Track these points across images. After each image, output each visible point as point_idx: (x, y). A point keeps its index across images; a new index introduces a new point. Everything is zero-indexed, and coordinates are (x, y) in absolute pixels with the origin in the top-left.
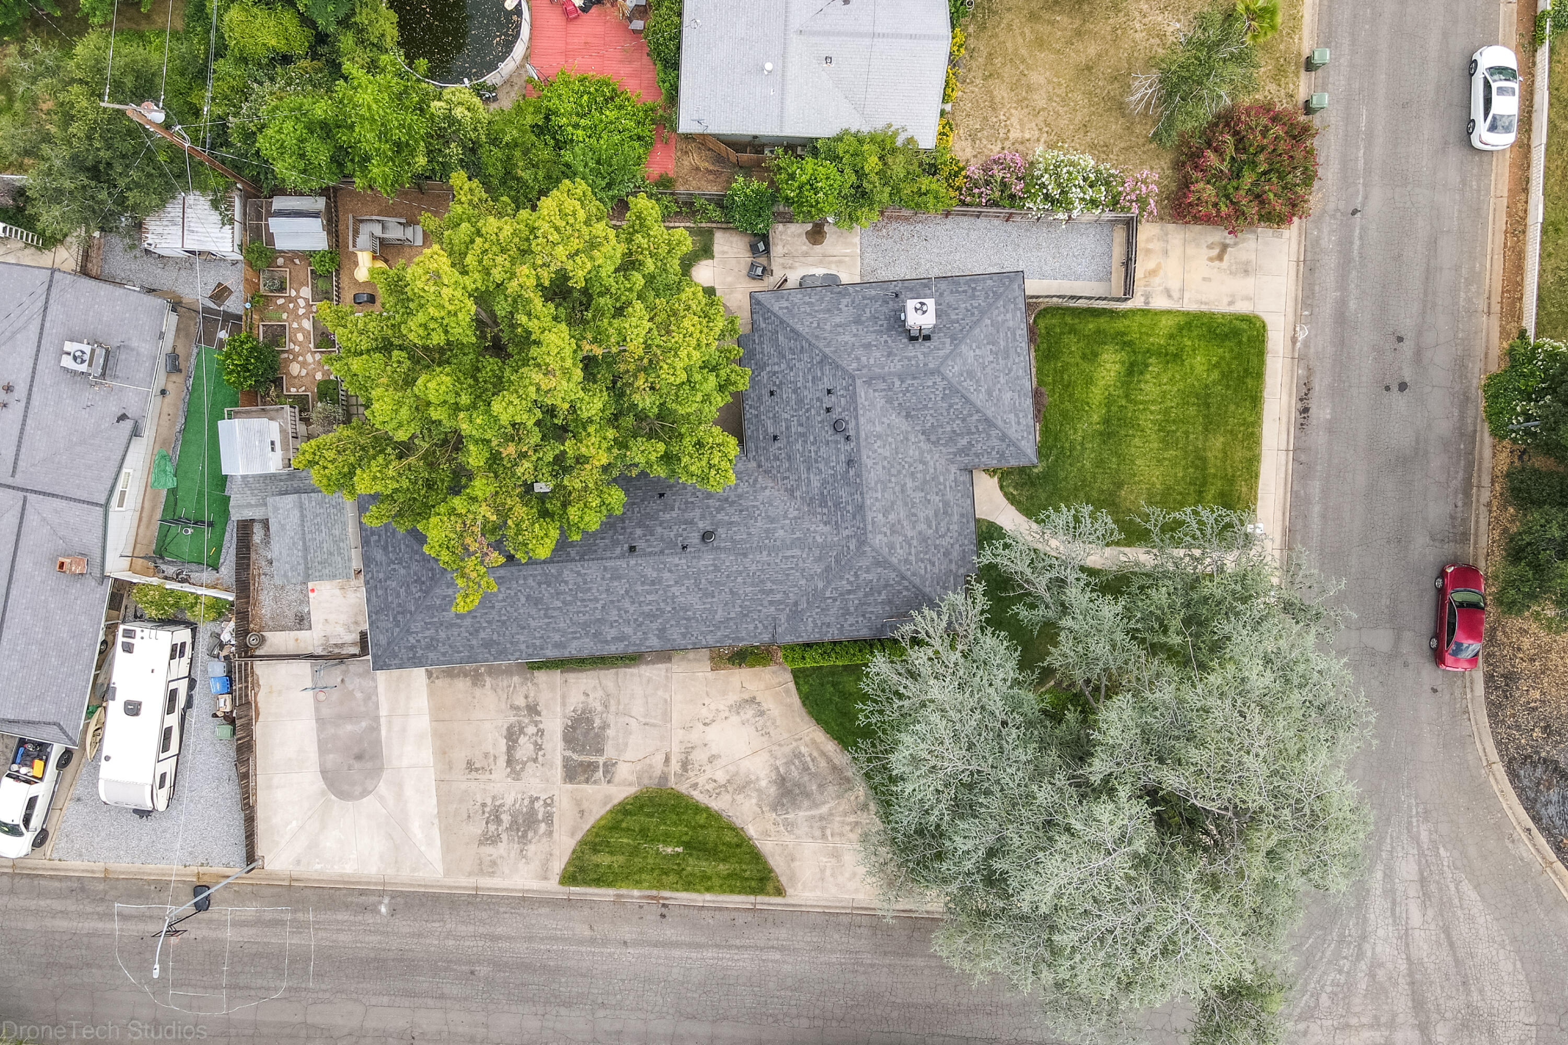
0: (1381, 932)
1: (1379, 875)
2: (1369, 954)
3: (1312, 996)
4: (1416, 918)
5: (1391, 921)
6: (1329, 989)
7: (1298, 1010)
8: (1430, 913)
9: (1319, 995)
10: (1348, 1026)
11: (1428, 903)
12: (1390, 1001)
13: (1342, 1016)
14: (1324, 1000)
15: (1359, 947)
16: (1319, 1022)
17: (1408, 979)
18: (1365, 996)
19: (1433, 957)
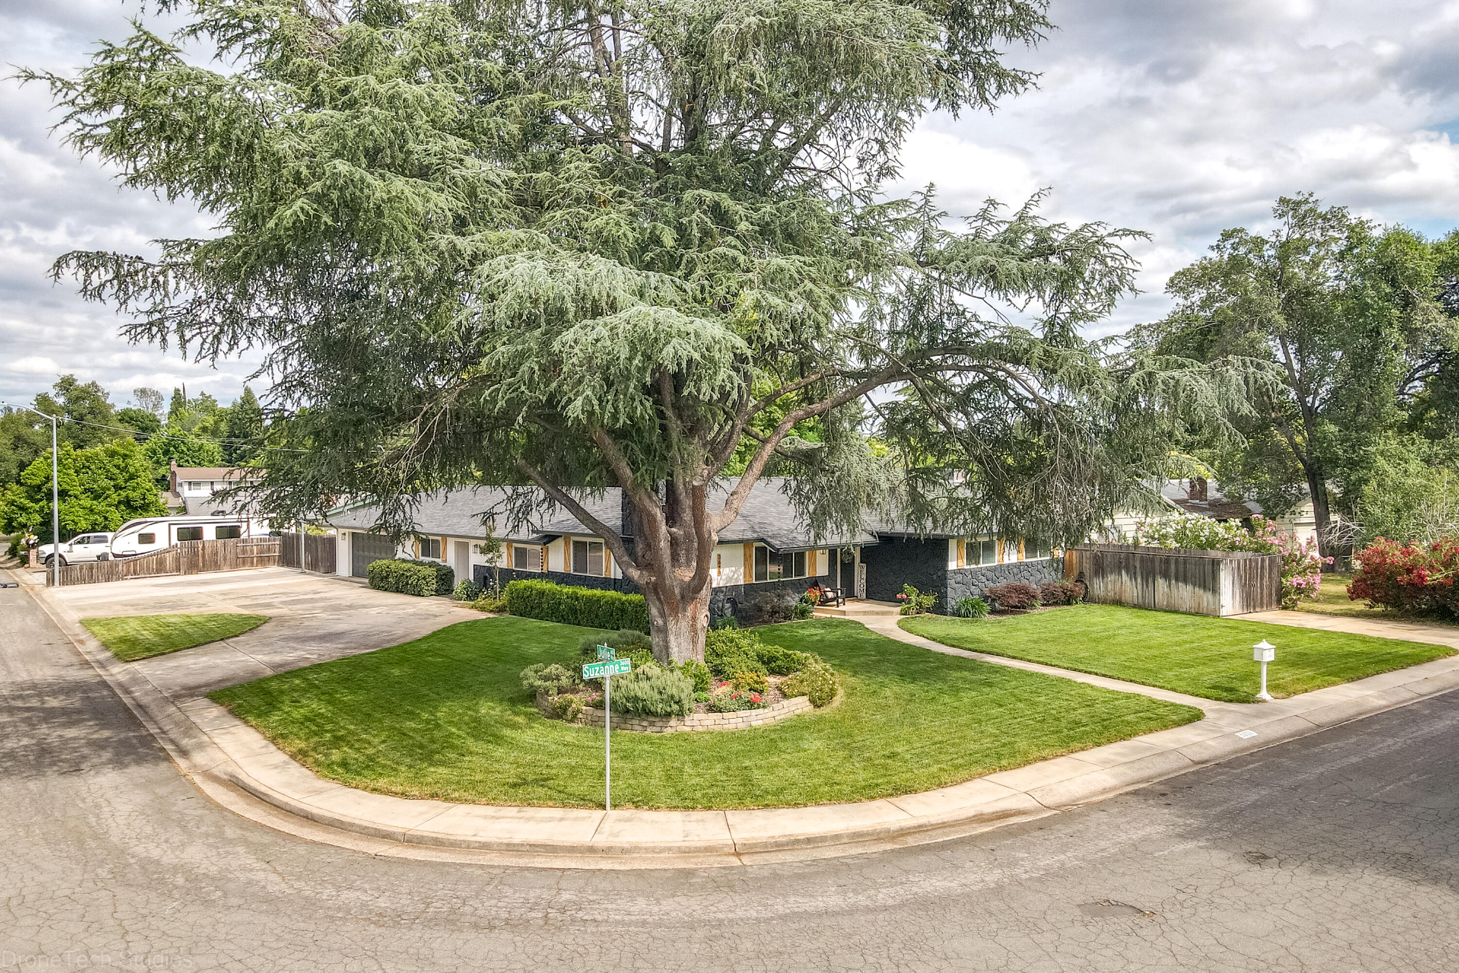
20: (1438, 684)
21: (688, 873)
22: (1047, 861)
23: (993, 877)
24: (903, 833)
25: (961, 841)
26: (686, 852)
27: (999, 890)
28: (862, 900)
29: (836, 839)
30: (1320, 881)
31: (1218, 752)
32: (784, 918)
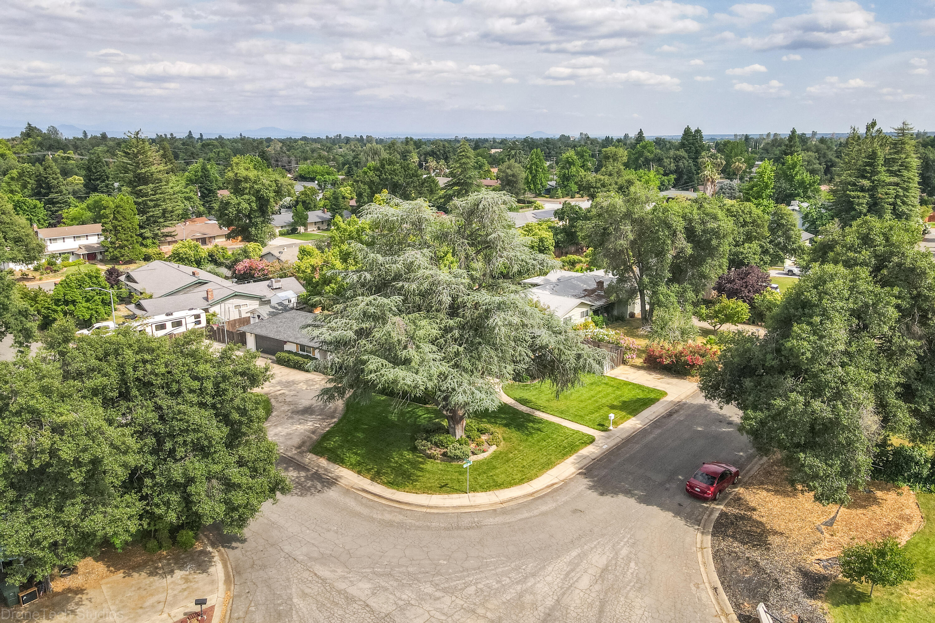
0: (549, 579)
1: (574, 553)
2: (529, 584)
3: (464, 584)
4: (584, 582)
5: (562, 577)
6: (480, 586)
7: (446, 585)
8: (597, 587)
9: (469, 585)
10: (474, 611)
11: (599, 582)
12: (521, 615)
13: (475, 604)
14: (472, 590)
15: (526, 578)
16: (454, 598)
17: (547, 611)
18: (504, 603)
19: (580, 610)
20: (657, 414)
21: (495, 510)
22: (564, 499)
23: (554, 505)
24: (534, 493)
25: (546, 495)
26: (491, 505)
27: (556, 509)
28: (531, 514)
29: (520, 497)
30: (615, 499)
31: (598, 455)
32: (520, 520)
